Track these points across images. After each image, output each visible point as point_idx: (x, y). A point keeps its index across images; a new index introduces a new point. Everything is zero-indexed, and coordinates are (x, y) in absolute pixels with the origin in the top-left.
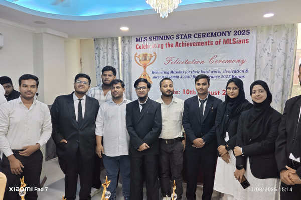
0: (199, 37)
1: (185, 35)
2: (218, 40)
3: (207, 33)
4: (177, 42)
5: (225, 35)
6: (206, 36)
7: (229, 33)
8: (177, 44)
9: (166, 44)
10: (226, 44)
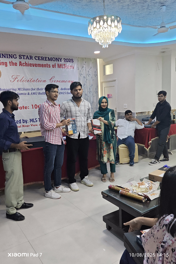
0: (39, 60)
1: (27, 56)
2: (54, 65)
3: (45, 57)
4: (20, 62)
5: (59, 61)
6: (44, 59)
7: (61, 60)
8: (21, 64)
9: (10, 63)
10: (60, 68)
